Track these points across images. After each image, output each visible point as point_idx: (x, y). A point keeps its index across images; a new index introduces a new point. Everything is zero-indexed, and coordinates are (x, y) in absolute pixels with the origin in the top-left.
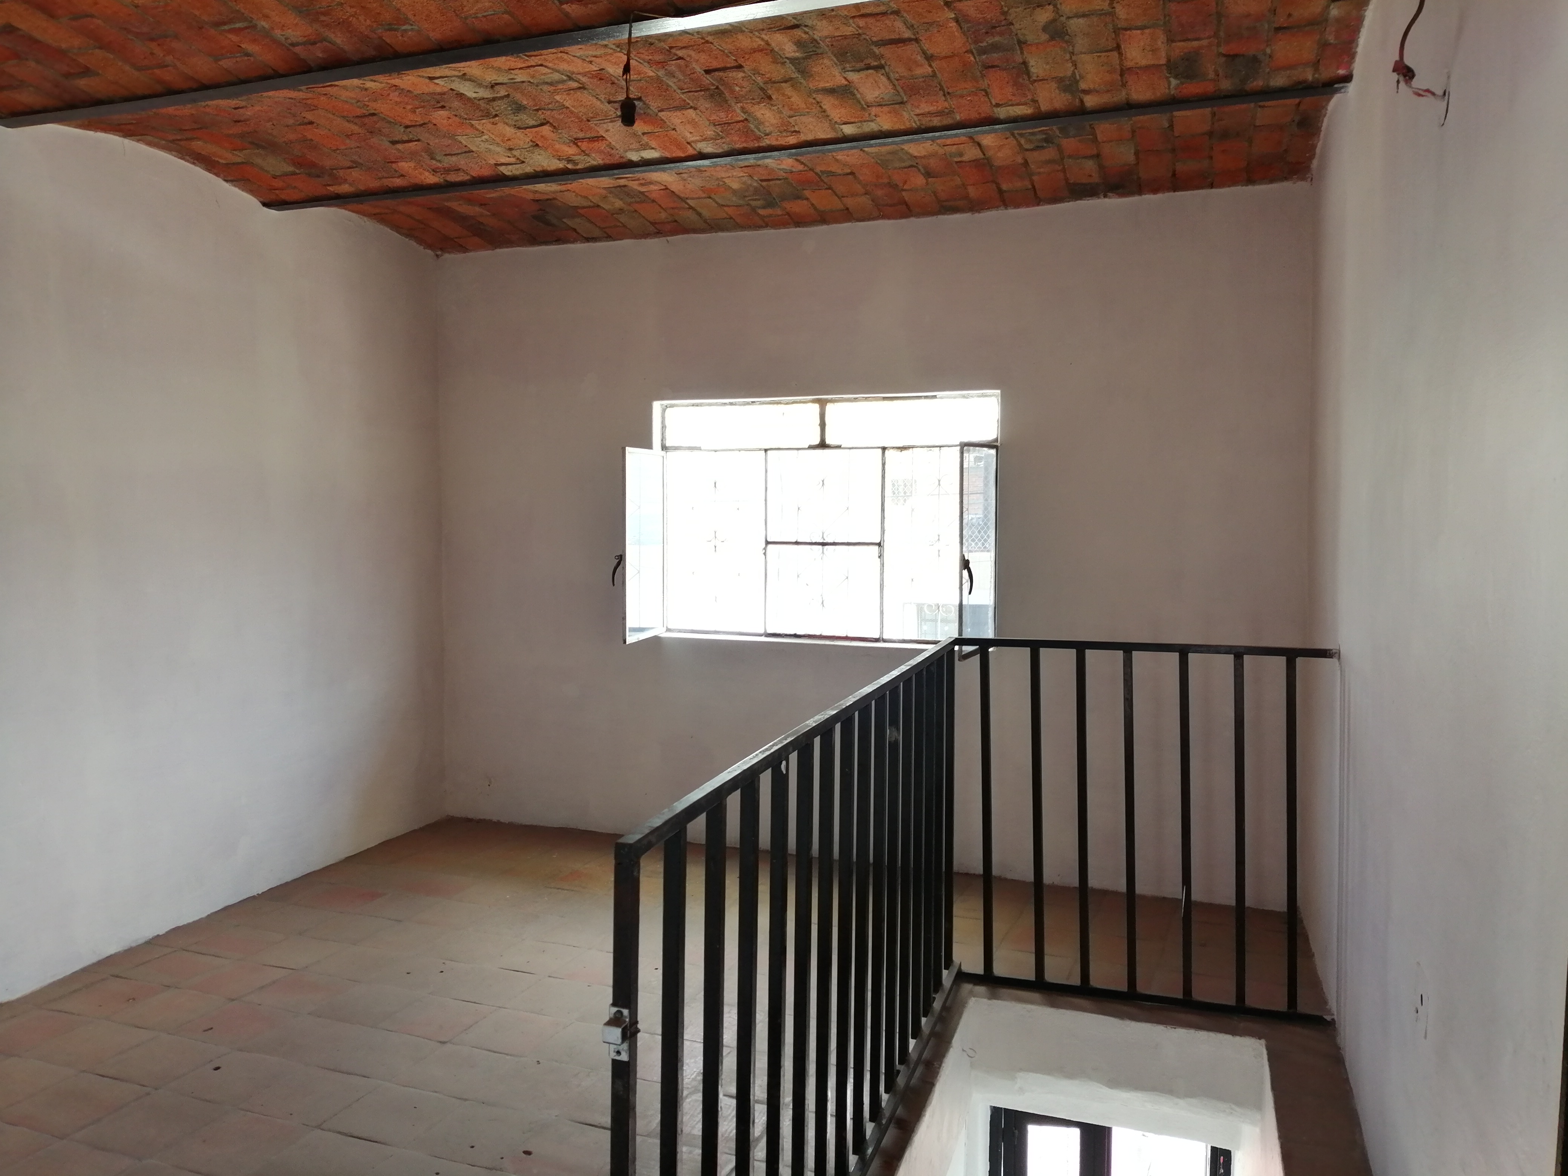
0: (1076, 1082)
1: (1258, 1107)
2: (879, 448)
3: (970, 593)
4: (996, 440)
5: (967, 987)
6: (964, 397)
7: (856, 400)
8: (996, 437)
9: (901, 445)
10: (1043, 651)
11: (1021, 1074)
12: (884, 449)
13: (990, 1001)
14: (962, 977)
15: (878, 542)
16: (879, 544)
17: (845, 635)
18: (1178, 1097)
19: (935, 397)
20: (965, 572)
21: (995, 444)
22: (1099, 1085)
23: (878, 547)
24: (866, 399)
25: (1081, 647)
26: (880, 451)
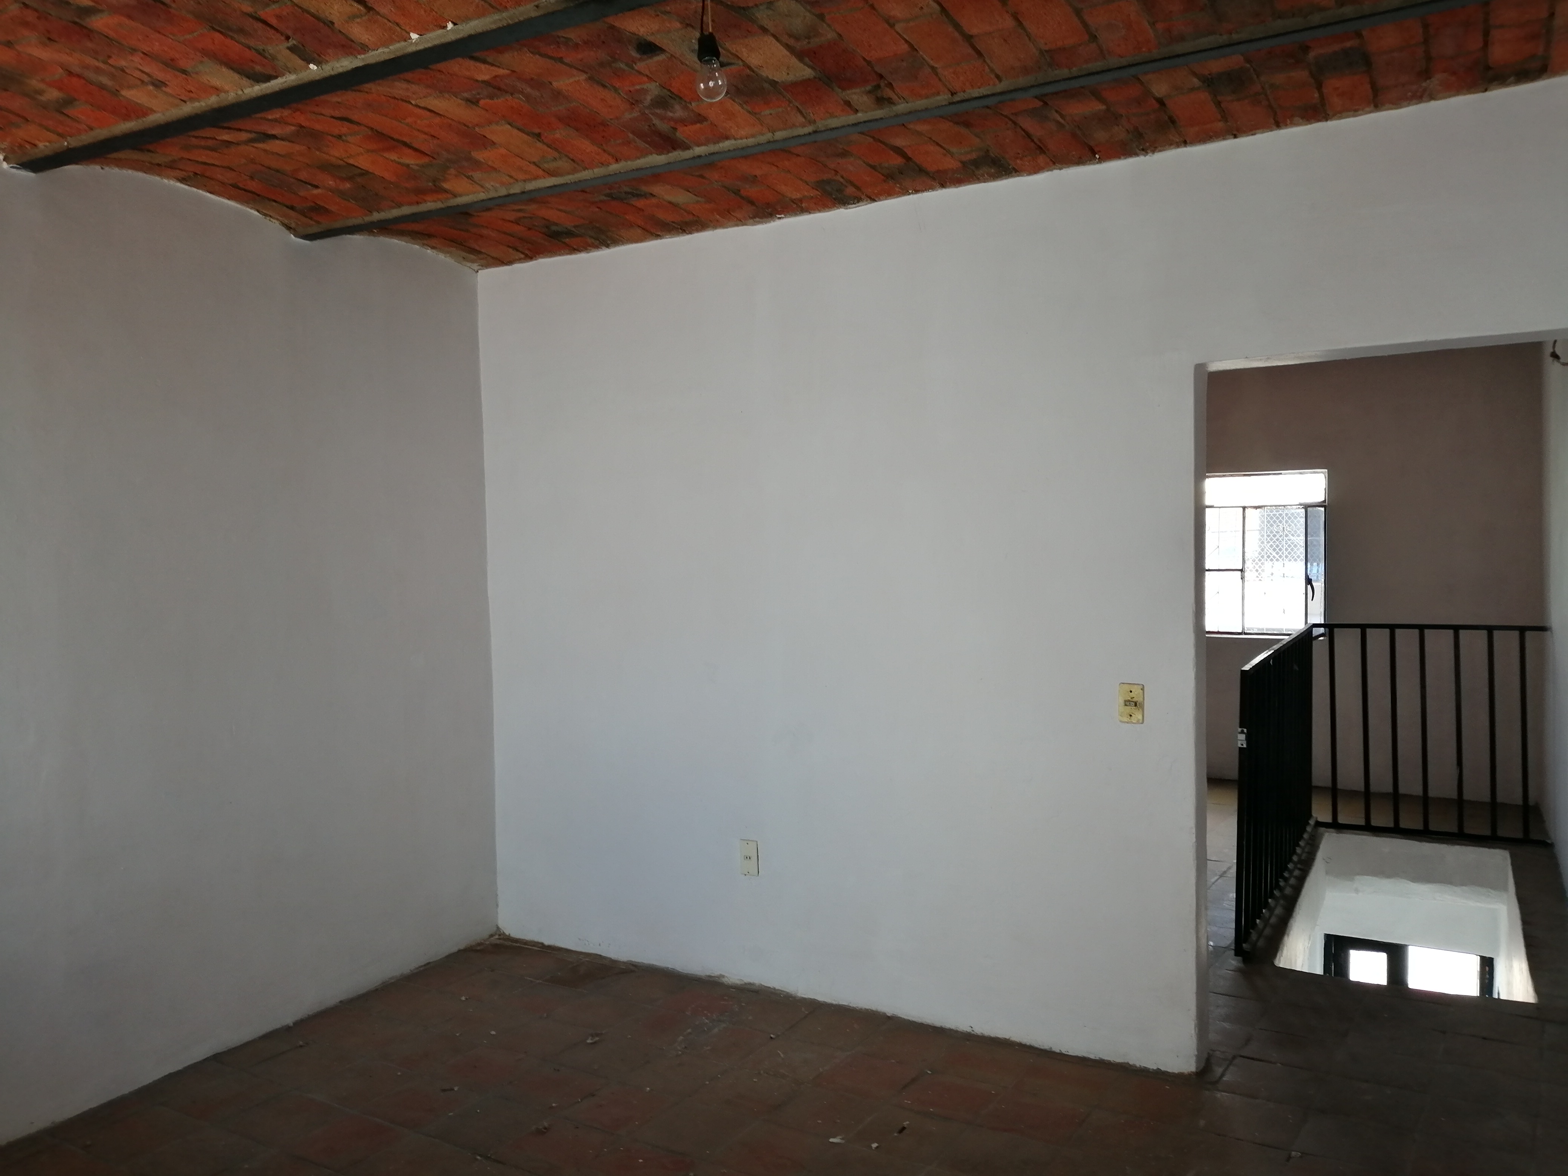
0: (1392, 880)
1: (1505, 889)
2: (1240, 507)
3: (1312, 600)
4: (1325, 501)
5: (1322, 829)
6: (1301, 473)
7: (1224, 476)
8: (1324, 499)
9: (1257, 505)
10: (1368, 631)
11: (1358, 877)
12: (1244, 508)
13: (1338, 835)
14: (1319, 824)
15: (1241, 568)
16: (1241, 570)
17: (1217, 631)
18: (1456, 886)
19: (1281, 474)
20: (1309, 586)
21: (1324, 504)
22: (1406, 881)
23: (1240, 572)
24: (1232, 476)
25: (1392, 628)
26: (1242, 509)
